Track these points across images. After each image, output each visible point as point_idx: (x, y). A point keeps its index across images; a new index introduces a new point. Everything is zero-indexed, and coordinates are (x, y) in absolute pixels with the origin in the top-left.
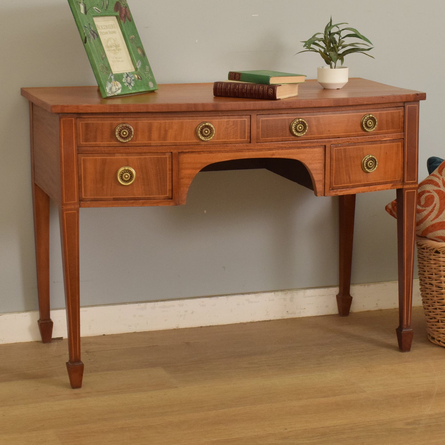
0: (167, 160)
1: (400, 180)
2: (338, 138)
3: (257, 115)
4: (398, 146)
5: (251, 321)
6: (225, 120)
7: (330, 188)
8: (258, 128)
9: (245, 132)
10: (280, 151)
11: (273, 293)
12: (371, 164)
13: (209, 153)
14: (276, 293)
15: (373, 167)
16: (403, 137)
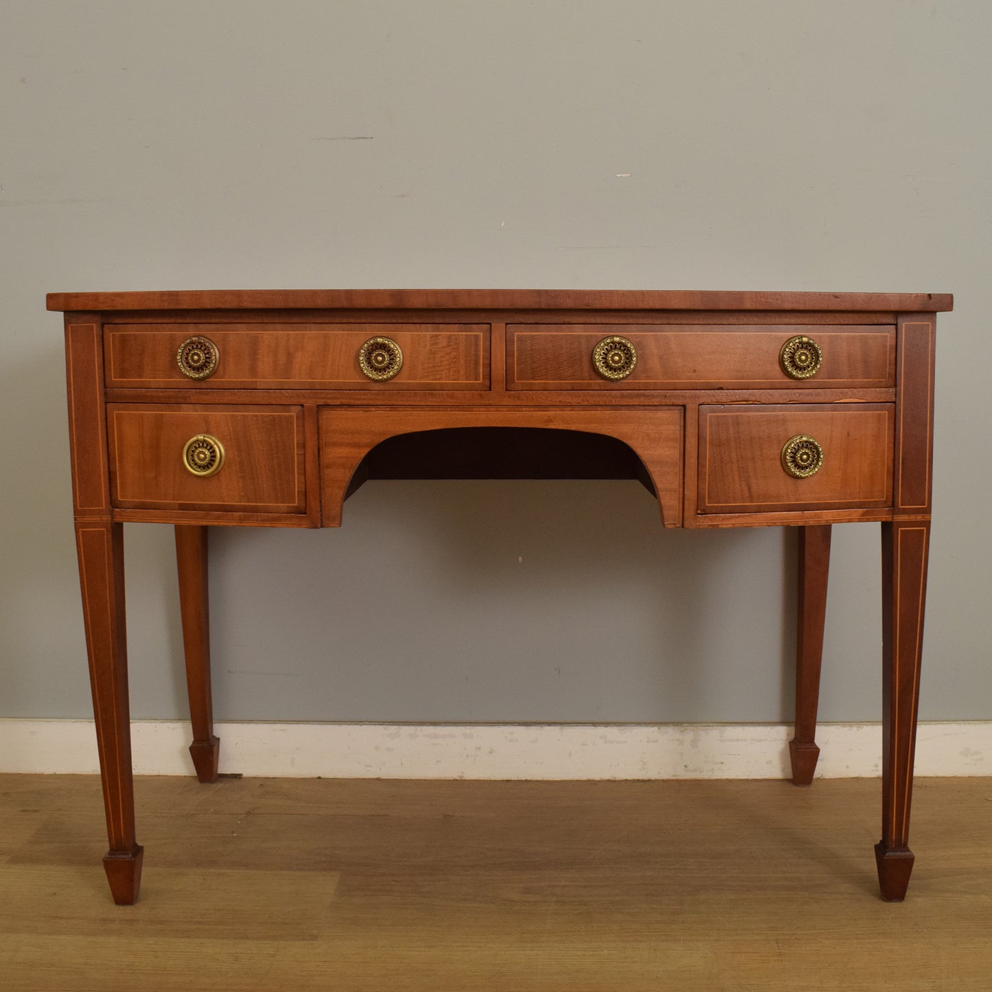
0: (292, 423)
1: (886, 502)
2: (718, 389)
3: (507, 324)
4: (879, 418)
5: (611, 778)
6: (426, 333)
7: (698, 509)
8: (509, 354)
9: (477, 363)
10: (567, 413)
11: (656, 729)
12: (805, 457)
13: (388, 409)
14: (663, 729)
15: (812, 466)
16: (893, 399)
